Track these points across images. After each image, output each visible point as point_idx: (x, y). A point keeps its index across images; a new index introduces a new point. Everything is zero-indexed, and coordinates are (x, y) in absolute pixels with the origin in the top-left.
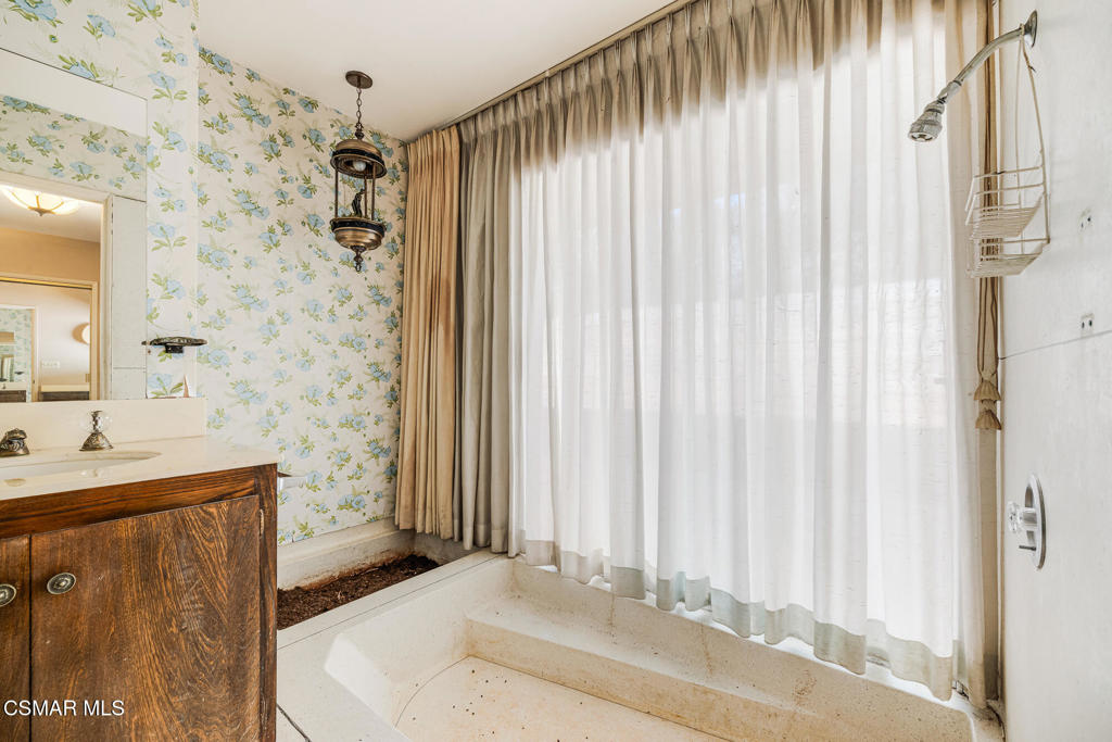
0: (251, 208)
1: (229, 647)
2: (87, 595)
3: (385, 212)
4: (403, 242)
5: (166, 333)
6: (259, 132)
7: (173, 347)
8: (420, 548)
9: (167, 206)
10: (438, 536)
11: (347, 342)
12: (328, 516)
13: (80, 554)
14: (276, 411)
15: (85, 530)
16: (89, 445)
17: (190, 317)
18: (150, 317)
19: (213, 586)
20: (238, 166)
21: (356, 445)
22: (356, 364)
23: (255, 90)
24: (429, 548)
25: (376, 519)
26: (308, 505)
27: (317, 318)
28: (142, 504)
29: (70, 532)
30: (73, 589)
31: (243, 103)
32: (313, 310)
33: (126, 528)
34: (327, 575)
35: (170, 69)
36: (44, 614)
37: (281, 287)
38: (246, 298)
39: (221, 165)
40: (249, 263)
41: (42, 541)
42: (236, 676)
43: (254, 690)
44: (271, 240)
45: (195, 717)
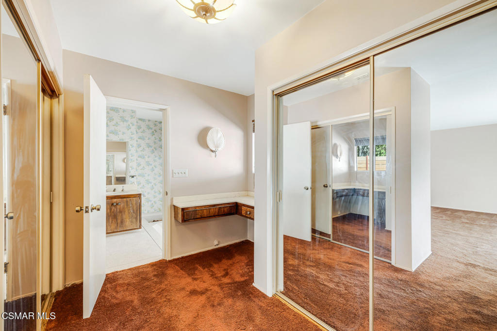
0: (149, 146)
1: (136, 215)
2: (122, 206)
5: (132, 175)
6: (150, 131)
7: (133, 177)
9: (132, 156)
13: (121, 202)
14: (154, 185)
15: (121, 199)
16: (122, 191)
17: (135, 172)
20: (147, 139)
23: (150, 123)
28: (126, 197)
30: (120, 205)
31: (148, 126)
33: (125, 199)
36: (118, 207)
37: (155, 161)
38: (148, 164)
39: (144, 139)
40: (149, 157)
41: (118, 200)
42: (136, 218)
43: (138, 221)
44: (153, 152)
45: (132, 222)
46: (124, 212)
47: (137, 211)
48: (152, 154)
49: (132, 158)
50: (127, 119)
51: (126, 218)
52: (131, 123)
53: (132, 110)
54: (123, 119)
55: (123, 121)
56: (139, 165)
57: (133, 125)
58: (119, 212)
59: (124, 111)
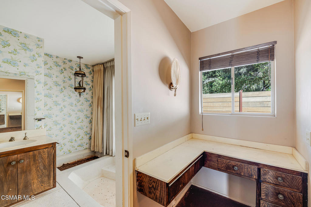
0: (57, 84)
1: (48, 172)
2: (25, 163)
3: (88, 81)
4: (93, 88)
5: (39, 117)
6: (59, 69)
7: (39, 120)
8: (96, 155)
9: (38, 94)
10: (99, 152)
11: (79, 111)
12: (75, 148)
13: (24, 157)
14: (63, 126)
15: (25, 154)
17: (43, 114)
18: (35, 115)
19: (45, 162)
20: (54, 76)
21: (82, 133)
22: (82, 115)
23: (58, 60)
24: (98, 154)
25: (86, 149)
26: (70, 146)
27: (72, 106)
28: (33, 149)
29: (23, 154)
30: (23, 162)
31: (55, 63)
32: (71, 105)
33: (31, 153)
34: (74, 161)
35: (39, 70)
36: (19, 166)
37: (64, 100)
38: (56, 103)
39: (50, 77)
40: (57, 96)
41: (19, 156)
42: (49, 176)
43: (52, 178)
44: (62, 91)
45: (42, 182)
46: (30, 171)
47: (50, 165)
48: (61, 93)
49: (38, 97)
50: (30, 47)
51: (32, 180)
52: (37, 53)
53: (38, 38)
54: (25, 47)
55: (25, 50)
56: (46, 105)
57: (40, 56)
58: (21, 173)
59: (26, 37)
